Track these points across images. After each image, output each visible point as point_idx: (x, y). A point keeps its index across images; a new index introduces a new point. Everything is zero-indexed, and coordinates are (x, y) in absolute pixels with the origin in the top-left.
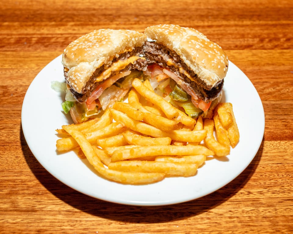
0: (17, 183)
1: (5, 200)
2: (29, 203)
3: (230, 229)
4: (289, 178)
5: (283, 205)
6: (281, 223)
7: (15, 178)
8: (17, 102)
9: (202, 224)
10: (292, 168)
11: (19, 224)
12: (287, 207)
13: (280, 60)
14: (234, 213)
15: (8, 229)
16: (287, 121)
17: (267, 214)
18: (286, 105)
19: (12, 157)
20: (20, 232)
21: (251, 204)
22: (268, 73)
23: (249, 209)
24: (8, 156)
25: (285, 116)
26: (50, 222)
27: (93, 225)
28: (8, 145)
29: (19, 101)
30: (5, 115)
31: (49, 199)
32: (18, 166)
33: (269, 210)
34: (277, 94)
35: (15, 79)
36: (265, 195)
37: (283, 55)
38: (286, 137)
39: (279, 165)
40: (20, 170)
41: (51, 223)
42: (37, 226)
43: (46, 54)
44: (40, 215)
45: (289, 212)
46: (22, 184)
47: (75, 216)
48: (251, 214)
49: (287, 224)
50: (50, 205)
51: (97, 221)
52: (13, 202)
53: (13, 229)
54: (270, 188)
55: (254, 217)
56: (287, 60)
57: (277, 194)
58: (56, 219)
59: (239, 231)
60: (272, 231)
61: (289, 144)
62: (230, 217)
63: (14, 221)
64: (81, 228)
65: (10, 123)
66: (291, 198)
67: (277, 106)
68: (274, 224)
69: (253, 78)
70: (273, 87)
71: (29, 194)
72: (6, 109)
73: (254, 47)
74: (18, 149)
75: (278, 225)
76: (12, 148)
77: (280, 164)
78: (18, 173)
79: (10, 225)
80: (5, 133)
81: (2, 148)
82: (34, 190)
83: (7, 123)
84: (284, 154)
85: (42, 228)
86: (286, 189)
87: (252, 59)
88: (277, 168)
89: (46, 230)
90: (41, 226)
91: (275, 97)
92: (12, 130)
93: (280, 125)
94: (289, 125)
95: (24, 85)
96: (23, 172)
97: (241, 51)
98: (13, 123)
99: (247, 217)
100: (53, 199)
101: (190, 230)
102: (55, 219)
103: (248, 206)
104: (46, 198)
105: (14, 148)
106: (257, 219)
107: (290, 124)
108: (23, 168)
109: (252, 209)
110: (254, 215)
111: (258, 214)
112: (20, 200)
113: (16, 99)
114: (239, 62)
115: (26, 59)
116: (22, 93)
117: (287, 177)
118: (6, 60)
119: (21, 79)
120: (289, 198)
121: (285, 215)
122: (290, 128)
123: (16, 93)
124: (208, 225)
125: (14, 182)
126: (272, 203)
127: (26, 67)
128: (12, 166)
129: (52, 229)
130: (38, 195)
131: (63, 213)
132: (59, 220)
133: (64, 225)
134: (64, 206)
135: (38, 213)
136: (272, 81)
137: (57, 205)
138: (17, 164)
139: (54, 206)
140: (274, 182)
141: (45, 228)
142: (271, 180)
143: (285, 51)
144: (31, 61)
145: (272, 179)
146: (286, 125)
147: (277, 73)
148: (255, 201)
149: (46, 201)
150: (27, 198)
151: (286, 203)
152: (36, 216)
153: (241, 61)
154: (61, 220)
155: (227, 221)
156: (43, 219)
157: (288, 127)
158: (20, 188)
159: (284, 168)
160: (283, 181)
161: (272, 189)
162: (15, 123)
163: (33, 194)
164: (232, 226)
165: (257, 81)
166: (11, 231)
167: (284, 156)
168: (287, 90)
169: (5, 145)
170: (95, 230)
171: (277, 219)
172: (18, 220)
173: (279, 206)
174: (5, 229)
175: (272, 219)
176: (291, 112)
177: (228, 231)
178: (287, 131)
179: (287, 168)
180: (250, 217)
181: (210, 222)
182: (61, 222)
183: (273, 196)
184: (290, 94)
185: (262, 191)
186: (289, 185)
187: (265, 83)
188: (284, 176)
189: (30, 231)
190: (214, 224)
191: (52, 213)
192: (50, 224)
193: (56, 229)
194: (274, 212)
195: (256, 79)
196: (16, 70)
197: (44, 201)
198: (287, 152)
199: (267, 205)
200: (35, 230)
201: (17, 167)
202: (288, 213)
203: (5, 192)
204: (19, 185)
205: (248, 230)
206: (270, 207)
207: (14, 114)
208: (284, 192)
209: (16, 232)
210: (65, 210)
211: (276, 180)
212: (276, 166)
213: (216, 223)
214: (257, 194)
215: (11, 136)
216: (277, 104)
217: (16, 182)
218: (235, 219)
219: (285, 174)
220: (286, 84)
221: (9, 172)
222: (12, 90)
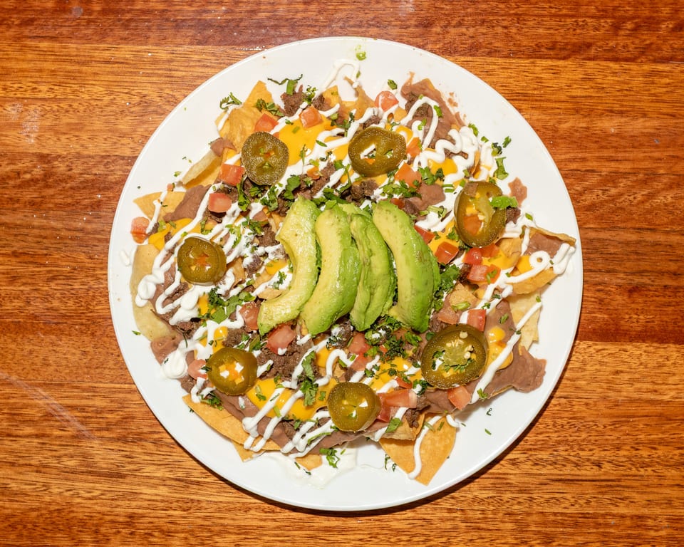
0: (89, 414)
1: (71, 450)
2: (113, 459)
3: (446, 534)
4: (573, 432)
5: (545, 491)
6: (533, 529)
7: (84, 402)
8: (73, 205)
9: (400, 520)
10: (584, 409)
11: (98, 501)
12: (552, 496)
13: (640, 101)
14: (457, 502)
15: (82, 510)
16: (607, 289)
17: (513, 508)
18: (616, 243)
19: (74, 351)
20: (100, 516)
21: (492, 484)
22: (604, 144)
23: (486, 496)
24: (68, 349)
25: (607, 275)
26: (150, 500)
27: (219, 510)
28: (66, 323)
29: (77, 203)
30: (52, 241)
31: (144, 453)
32: (88, 374)
33: (520, 500)
34: (606, 208)
35: (65, 134)
36: (520, 467)
37: (653, 83)
38: (594, 331)
39: (563, 401)
40: (90, 384)
41: (150, 503)
42: (128, 507)
43: (126, 51)
44: (131, 484)
45: (553, 505)
46: (97, 417)
47: (190, 490)
48: (486, 505)
49: (544, 529)
50: (147, 464)
51: (226, 503)
52: (85, 456)
53: (89, 510)
54: (533, 453)
55: (490, 512)
56: (657, 99)
57: (541, 467)
58: (159, 495)
59: (459, 539)
60: (515, 542)
61: (595, 349)
62: (450, 510)
63: (89, 495)
64: (199, 514)
65: (64, 264)
66: (563, 477)
67: (598, 245)
68: (521, 528)
69: (568, 156)
70: (604, 188)
71: (111, 439)
72: (53, 224)
73: (592, 52)
74: (85, 333)
75: (527, 531)
76: (73, 329)
77: (565, 398)
78: (88, 392)
79: (83, 501)
80: (57, 290)
81: (54, 330)
82: (119, 431)
83: (60, 262)
84: (579, 374)
85: (136, 511)
86: (560, 455)
87: (579, 93)
88: (557, 408)
89: (143, 516)
90: (133, 506)
91: (601, 217)
92: (70, 282)
93: (589, 299)
94: (608, 300)
95: (86, 153)
96: (98, 390)
97: (561, 63)
98: (71, 264)
99: (478, 510)
100: (151, 452)
101: (379, 531)
102: (156, 495)
103: (484, 488)
104: (140, 451)
105: (76, 330)
106: (495, 516)
107: (611, 297)
108: (96, 380)
109: (491, 495)
110: (492, 508)
111: (499, 506)
112: (98, 452)
113: (71, 196)
114: (549, 101)
115: (84, 69)
116: (82, 179)
117: (571, 430)
118: (40, 71)
119: (77, 133)
120: (560, 477)
121: (544, 511)
122: (608, 309)
123: (70, 177)
124: (409, 524)
125: (83, 410)
126: (529, 485)
127: (86, 97)
128: (77, 375)
129: (151, 515)
130: (127, 442)
131: (168, 482)
132: (163, 496)
133: (171, 508)
134: (170, 469)
135: (127, 480)
136: (607, 168)
137: (159, 467)
138: (86, 370)
139: (153, 468)
140: (543, 440)
141: (140, 511)
142: (538, 434)
143: (661, 67)
144: (96, 74)
145: (541, 433)
146: (601, 301)
147: (623, 142)
148: (500, 478)
149: (141, 456)
150: (107, 447)
151: (552, 487)
152: (124, 486)
153: (553, 97)
154: (167, 496)
155: (444, 517)
156: (136, 493)
157: (605, 304)
158: (95, 425)
159: (569, 409)
160: (559, 438)
161: (536, 455)
162: (74, 264)
163: (118, 439)
164: (450, 527)
165: (574, 166)
166: (86, 514)
167: (577, 379)
168: (631, 198)
169: (61, 321)
170: (222, 521)
171: (530, 519)
172: (96, 493)
173: (538, 493)
174: (75, 509)
175: (519, 517)
176: (620, 265)
177: (442, 537)
178: (599, 316)
179: (574, 410)
180: (483, 511)
181: (413, 517)
182: (167, 501)
183: (535, 470)
184: (634, 209)
185: (518, 459)
186: (569, 448)
187: (590, 175)
188: (565, 427)
189: (117, 515)
190: (421, 521)
191: (152, 481)
192: (149, 505)
193: (159, 515)
194: (527, 505)
195: (574, 160)
196: (64, 105)
197: (137, 456)
198: (585, 370)
199: (517, 489)
200: (124, 514)
201: (86, 376)
202: (551, 507)
203: (70, 433)
204: (93, 420)
205: (475, 538)
206: (522, 493)
207: (71, 239)
208: (556, 463)
209: (95, 516)
210: (172, 476)
211: (547, 435)
212: (558, 402)
213: (424, 519)
214: (507, 465)
215: (69, 300)
216: (599, 240)
217: (87, 412)
218: (458, 514)
219: (568, 423)
220: (635, 178)
221: (73, 387)
222: (61, 167)
